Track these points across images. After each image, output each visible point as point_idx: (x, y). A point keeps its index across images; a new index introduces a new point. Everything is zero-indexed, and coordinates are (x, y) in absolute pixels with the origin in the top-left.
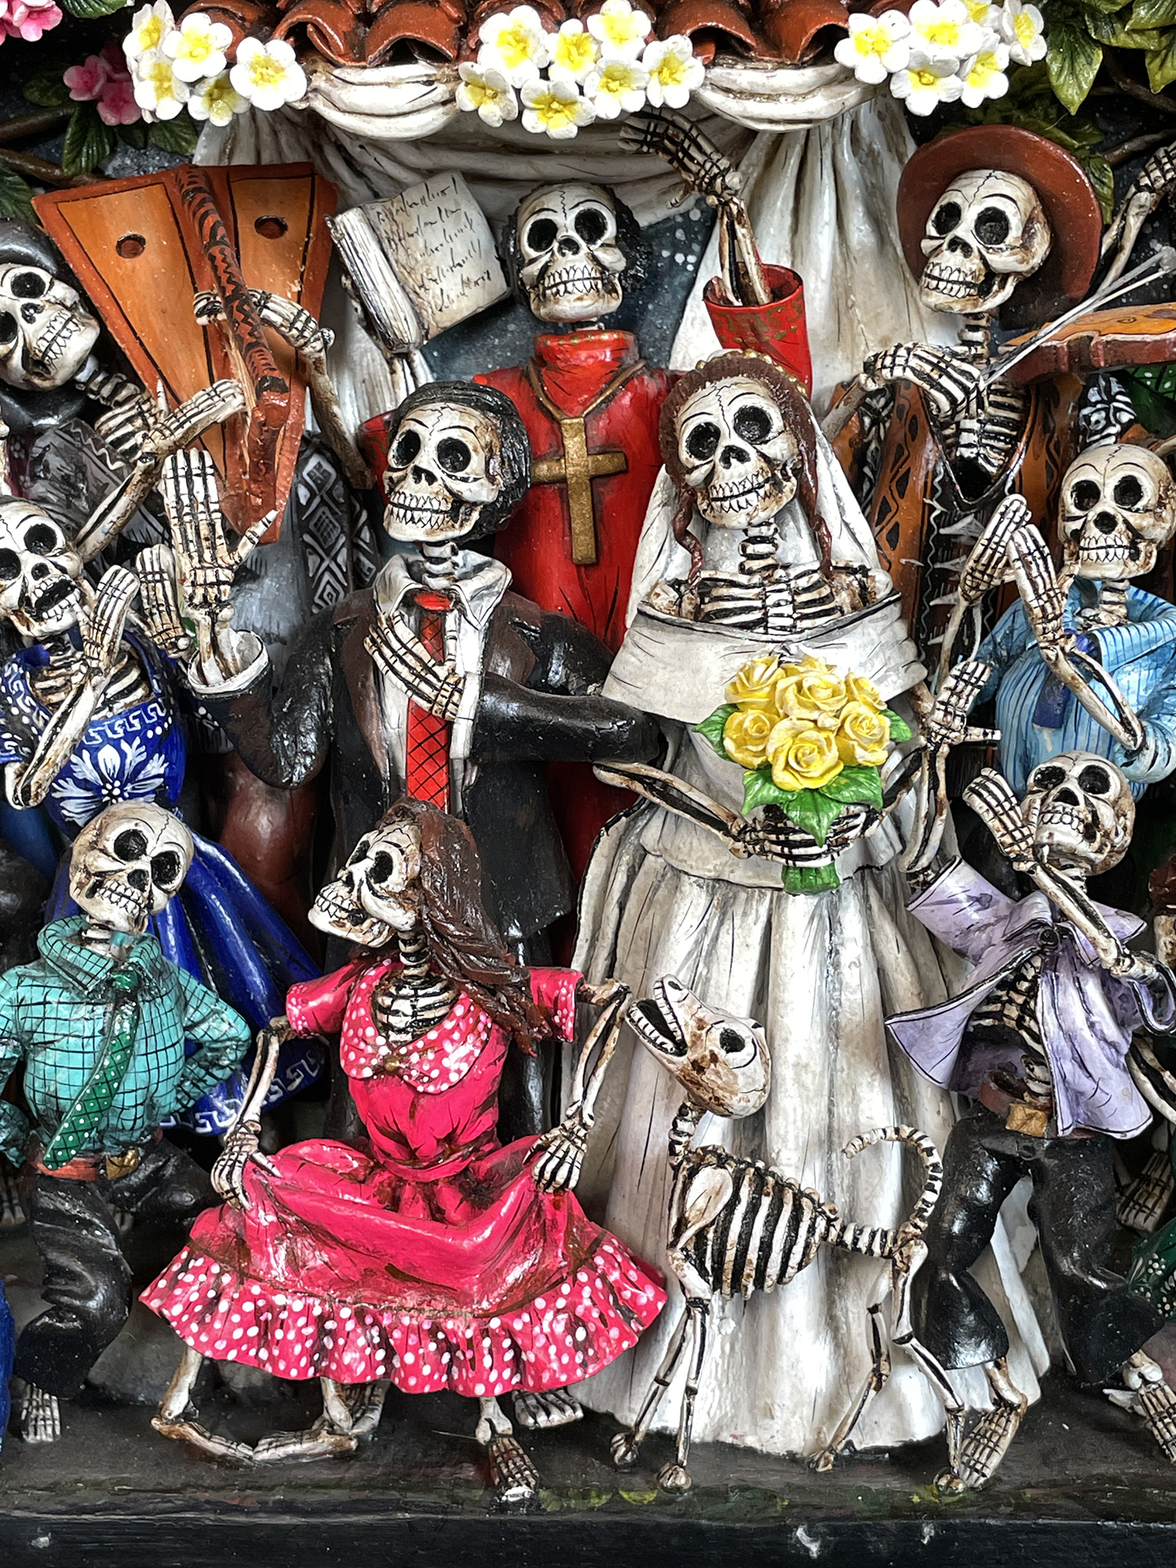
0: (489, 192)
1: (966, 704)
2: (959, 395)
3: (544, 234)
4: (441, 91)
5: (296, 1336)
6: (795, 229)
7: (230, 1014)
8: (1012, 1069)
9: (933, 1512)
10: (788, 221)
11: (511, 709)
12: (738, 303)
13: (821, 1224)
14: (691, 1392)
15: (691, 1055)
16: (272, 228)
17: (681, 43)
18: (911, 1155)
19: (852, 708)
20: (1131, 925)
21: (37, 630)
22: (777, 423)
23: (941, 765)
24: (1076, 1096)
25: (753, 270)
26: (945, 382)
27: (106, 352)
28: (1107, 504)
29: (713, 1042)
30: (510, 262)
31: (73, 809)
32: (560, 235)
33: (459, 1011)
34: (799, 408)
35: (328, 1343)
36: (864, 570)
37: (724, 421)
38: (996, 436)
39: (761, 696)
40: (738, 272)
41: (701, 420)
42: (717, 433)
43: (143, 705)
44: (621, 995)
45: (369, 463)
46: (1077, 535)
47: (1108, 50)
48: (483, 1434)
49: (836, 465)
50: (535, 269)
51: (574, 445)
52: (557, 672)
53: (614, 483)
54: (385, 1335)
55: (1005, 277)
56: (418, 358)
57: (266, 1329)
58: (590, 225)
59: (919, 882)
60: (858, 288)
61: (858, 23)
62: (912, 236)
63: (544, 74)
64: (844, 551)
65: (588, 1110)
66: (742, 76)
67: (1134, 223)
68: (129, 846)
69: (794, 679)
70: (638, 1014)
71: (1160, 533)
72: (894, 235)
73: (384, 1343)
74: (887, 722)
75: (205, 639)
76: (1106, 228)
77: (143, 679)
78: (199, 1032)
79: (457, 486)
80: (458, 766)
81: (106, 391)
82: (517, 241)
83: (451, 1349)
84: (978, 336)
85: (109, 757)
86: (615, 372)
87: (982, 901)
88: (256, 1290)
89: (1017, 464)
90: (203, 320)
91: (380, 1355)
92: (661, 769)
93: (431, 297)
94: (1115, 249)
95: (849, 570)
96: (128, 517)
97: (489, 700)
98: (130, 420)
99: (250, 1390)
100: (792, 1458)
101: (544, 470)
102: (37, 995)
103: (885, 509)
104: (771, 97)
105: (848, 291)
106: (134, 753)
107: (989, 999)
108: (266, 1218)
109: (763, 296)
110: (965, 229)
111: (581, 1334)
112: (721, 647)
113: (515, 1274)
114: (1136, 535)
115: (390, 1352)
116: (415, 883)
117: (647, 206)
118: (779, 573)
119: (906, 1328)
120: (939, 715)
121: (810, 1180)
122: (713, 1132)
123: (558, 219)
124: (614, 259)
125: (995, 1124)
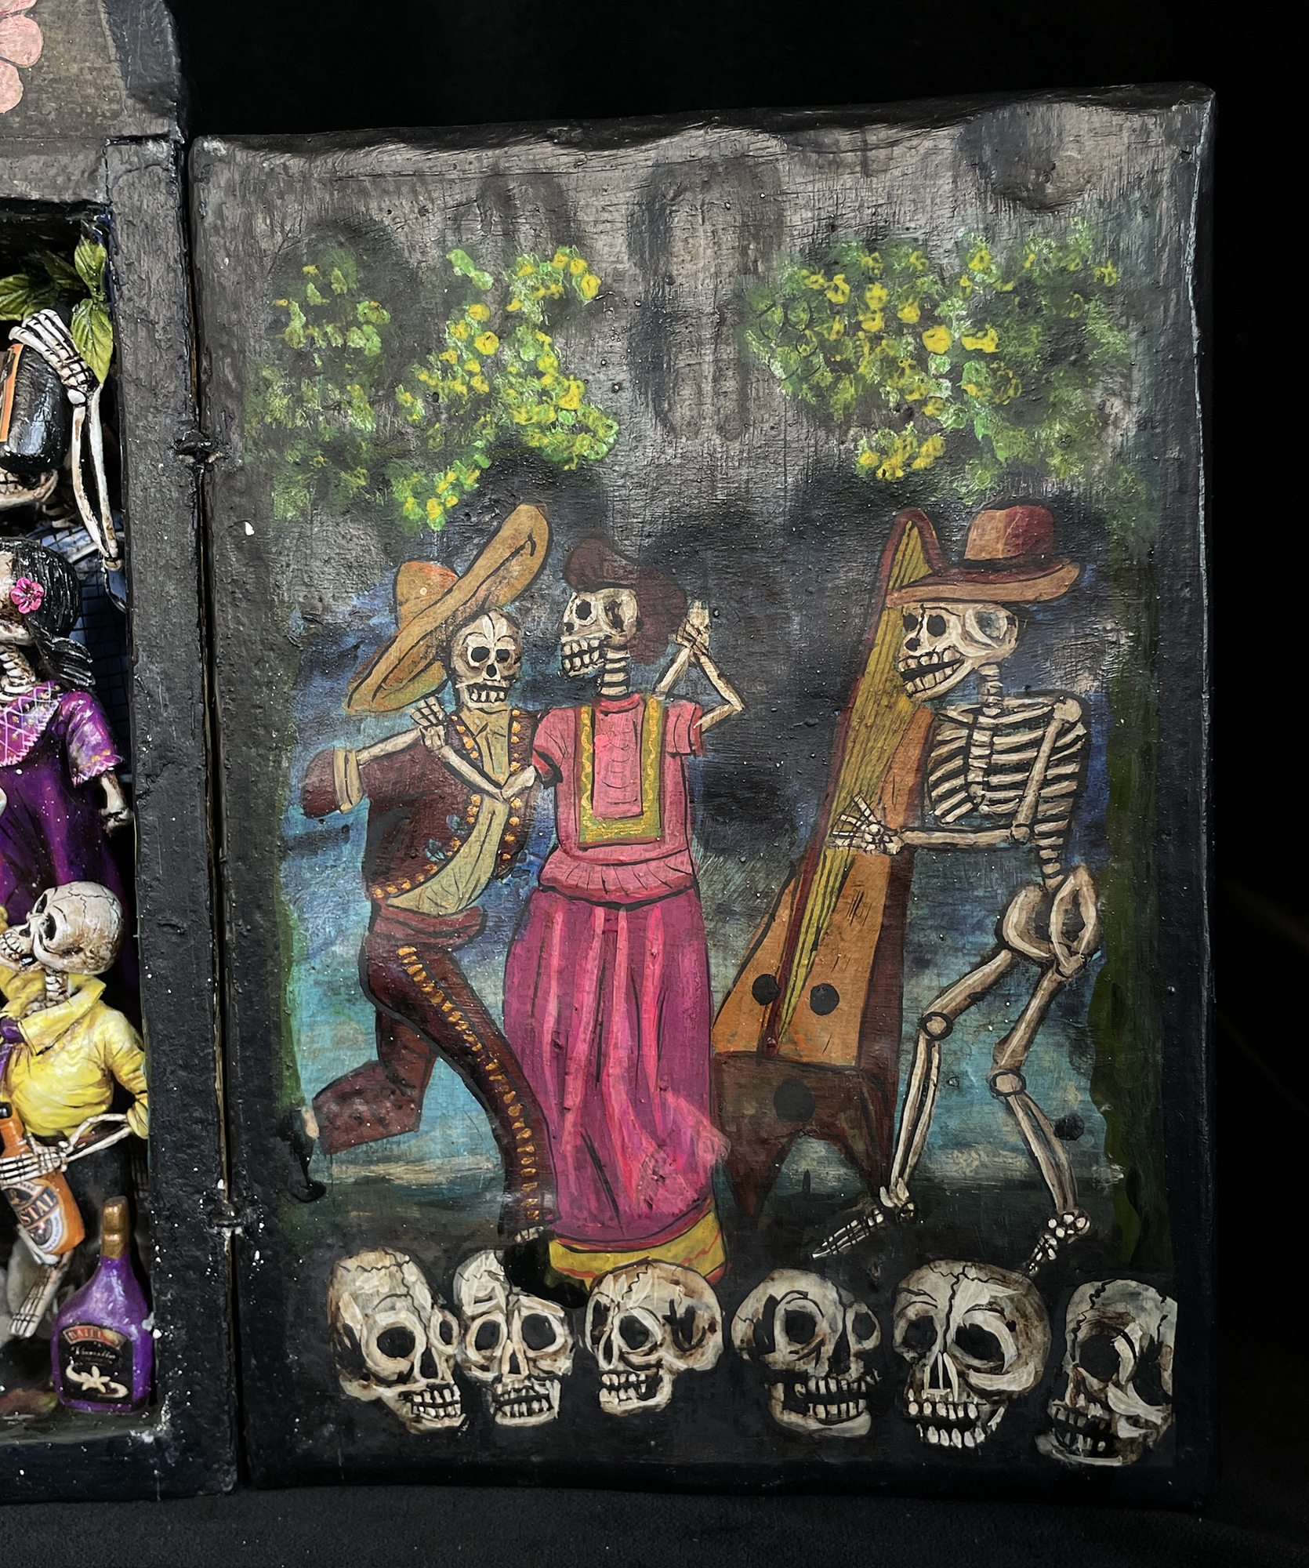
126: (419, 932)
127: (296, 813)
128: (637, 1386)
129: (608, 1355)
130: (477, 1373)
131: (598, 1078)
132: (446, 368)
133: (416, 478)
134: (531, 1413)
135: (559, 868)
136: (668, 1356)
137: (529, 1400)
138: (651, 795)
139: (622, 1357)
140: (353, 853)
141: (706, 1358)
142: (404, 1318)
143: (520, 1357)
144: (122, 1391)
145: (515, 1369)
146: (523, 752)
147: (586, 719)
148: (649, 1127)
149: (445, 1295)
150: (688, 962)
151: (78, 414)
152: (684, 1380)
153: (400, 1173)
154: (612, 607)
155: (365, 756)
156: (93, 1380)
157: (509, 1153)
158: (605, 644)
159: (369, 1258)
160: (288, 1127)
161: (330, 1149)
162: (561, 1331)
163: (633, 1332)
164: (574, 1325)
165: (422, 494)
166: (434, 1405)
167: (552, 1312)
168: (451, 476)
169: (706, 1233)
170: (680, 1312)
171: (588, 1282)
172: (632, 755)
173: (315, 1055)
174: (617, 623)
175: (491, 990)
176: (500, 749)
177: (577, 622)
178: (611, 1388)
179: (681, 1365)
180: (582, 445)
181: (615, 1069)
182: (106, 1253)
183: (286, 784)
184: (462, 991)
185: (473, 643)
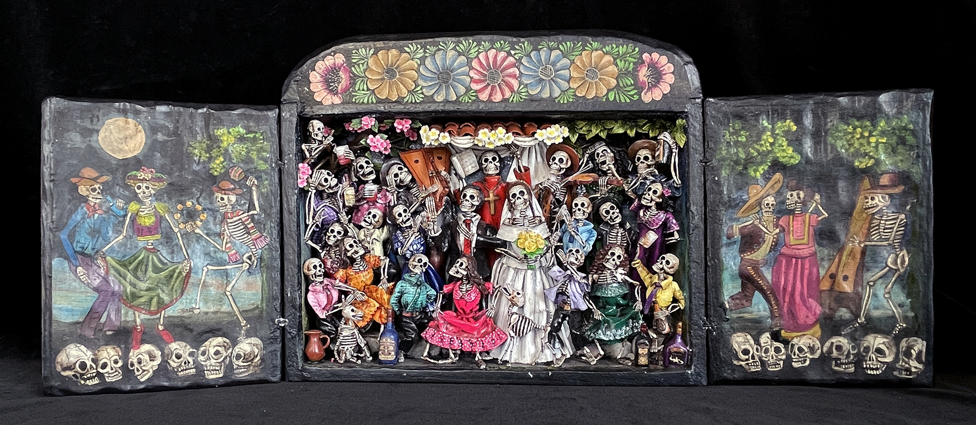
0: (475, 151)
3: (486, 160)
4: (472, 141)
5: (446, 341)
6: (528, 159)
7: (433, 290)
8: (565, 300)
9: (551, 371)
10: (527, 157)
11: (482, 239)
12: (519, 171)
13: (533, 324)
14: (511, 351)
15: (512, 296)
16: (440, 158)
17: (510, 134)
18: (548, 312)
19: (538, 239)
20: (584, 275)
21: (404, 226)
22: (526, 193)
24: (574, 303)
25: (522, 167)
27: (413, 180)
28: (579, 207)
29: (515, 294)
30: (480, 164)
31: (408, 256)
32: (489, 161)
33: (474, 288)
35: (452, 342)
37: (517, 193)
39: (524, 237)
40: (519, 167)
41: (513, 192)
42: (516, 195)
43: (420, 237)
44: (500, 287)
45: (456, 198)
46: (575, 211)
47: (579, 134)
48: (477, 359)
50: (485, 166)
51: (491, 195)
52: (488, 234)
53: (498, 201)
54: (461, 341)
55: (563, 169)
56: (464, 180)
57: (442, 340)
58: (494, 159)
59: (549, 268)
60: (539, 167)
61: (538, 131)
62: (548, 161)
63: (489, 139)
64: (537, 213)
65: (495, 305)
66: (520, 138)
67: (586, 159)
68: (420, 261)
70: (503, 289)
71: (588, 211)
72: (545, 159)
73: (461, 343)
75: (432, 228)
76: (580, 159)
77: (420, 234)
78: (428, 293)
79: (473, 203)
80: (472, 249)
81: (411, 185)
82: (482, 160)
83: (472, 344)
85: (415, 247)
86: (498, 183)
87: (560, 272)
88: (441, 333)
89: (566, 199)
90: (431, 175)
91: (460, 345)
92: (506, 248)
93: (466, 169)
94: (583, 163)
95: (538, 217)
96: (418, 207)
97: (479, 238)
98: (417, 190)
99: (434, 356)
100: (528, 363)
101: (486, 199)
102: (405, 285)
103: (544, 206)
104: (525, 142)
105: (538, 169)
106: (419, 246)
107: (560, 287)
108: (442, 322)
109: (523, 171)
110: (557, 161)
111: (493, 342)
112: (517, 229)
113: (482, 332)
114: (584, 212)
115: (462, 344)
116: (467, 267)
118: (526, 217)
119: (547, 341)
120: (553, 240)
121: (532, 318)
122: (515, 309)
123: (489, 158)
124: (498, 164)
125: (562, 309)
126: (752, 264)
127: (725, 238)
128: (801, 361)
129: (794, 355)
130: (764, 359)
131: (793, 295)
132: (761, 145)
133: (754, 167)
134: (776, 367)
135: (784, 250)
136: (808, 355)
137: (775, 365)
138: (806, 234)
139: (798, 355)
140: (736, 247)
141: (816, 356)
142: (748, 347)
143: (774, 356)
144: (682, 363)
145: (772, 358)
146: (776, 226)
147: (791, 218)
148: (805, 305)
149: (757, 342)
150: (815, 270)
151: (674, 154)
152: (811, 360)
153: (747, 316)
154: (798, 194)
155: (740, 226)
156: (676, 360)
157: (771, 311)
158: (796, 202)
159: (739, 334)
160: (722, 306)
161: (731, 310)
162: (783, 350)
163: (800, 350)
164: (786, 348)
165: (756, 171)
166: (754, 366)
167: (781, 346)
168: (762, 167)
169: (817, 329)
170: (811, 346)
171: (790, 339)
172: (803, 226)
173: (728, 290)
174: (799, 198)
175: (768, 275)
176: (771, 225)
177: (790, 198)
178: (796, 362)
179: (811, 357)
180: (792, 161)
181: (797, 293)
182: (678, 332)
183: (723, 232)
184: (763, 278)
185: (766, 202)
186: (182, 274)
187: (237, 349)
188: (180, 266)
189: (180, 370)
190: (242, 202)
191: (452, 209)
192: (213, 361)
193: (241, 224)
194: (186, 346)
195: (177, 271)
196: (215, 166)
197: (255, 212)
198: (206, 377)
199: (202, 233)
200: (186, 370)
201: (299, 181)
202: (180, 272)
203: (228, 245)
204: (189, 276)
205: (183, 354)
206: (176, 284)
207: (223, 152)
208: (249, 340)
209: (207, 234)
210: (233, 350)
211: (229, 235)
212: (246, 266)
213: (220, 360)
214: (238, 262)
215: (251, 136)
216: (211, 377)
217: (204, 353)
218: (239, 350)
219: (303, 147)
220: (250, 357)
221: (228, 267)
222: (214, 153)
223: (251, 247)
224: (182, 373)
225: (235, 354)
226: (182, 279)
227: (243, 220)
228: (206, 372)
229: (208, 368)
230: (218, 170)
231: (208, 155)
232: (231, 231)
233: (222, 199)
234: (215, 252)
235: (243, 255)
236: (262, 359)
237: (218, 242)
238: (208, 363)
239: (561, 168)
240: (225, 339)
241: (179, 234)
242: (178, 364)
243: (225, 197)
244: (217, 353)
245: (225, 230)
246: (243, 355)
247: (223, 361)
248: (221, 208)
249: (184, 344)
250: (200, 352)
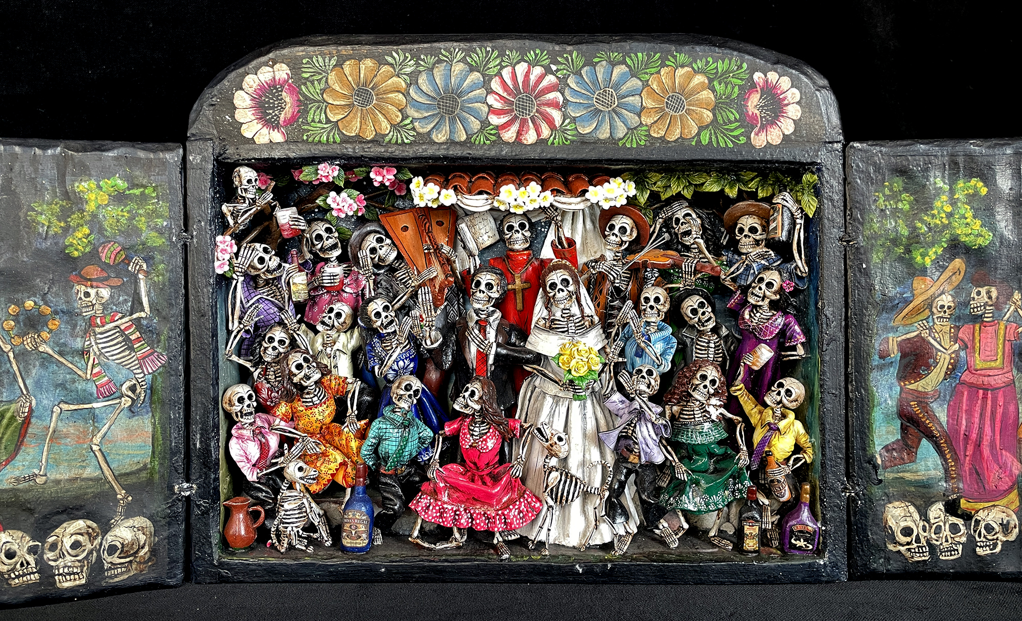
0: (495, 216)
1: (618, 352)
2: (616, 276)
3: (511, 228)
4: (490, 201)
5: (449, 515)
6: (572, 224)
7: (429, 430)
8: (630, 445)
9: (611, 561)
10: (571, 221)
11: (504, 352)
12: (560, 247)
13: (582, 486)
14: (549, 530)
15: (550, 442)
16: (440, 224)
17: (548, 192)
18: (604, 467)
19: (591, 356)
20: (659, 409)
21: (385, 331)
22: (571, 282)
23: (612, 367)
24: (646, 453)
25: (563, 239)
26: (612, 272)
27: (399, 257)
28: (652, 303)
29: (555, 439)
30: (501, 232)
31: (390, 377)
32: (515, 229)
33: (491, 431)
34: (576, 277)
35: (457, 517)
36: (592, 316)
37: (558, 282)
38: (624, 281)
39: (568, 352)
40: (559, 239)
41: (552, 281)
42: (556, 284)
43: (409, 350)
44: (531, 426)
46: (645, 310)
47: (651, 190)
48: (495, 542)
49: (585, 289)
50: (508, 236)
51: (518, 281)
52: (513, 339)
53: (527, 291)
54: (472, 515)
55: (626, 242)
56: (477, 257)
57: (442, 513)
58: (522, 226)
59: (607, 397)
60: (588, 238)
61: (592, 189)
62: (603, 231)
63: (516, 200)
64: (587, 311)
65: (523, 457)
66: (562, 199)
67: (658, 226)
68: (408, 388)
69: (576, 348)
70: (536, 431)
71: (665, 310)
72: (598, 225)
73: (471, 517)
74: (599, 359)
75: (428, 334)
76: (651, 226)
77: (409, 342)
78: (421, 435)
79: (490, 294)
80: (489, 367)
81: (397, 265)
82: (503, 228)
83: (489, 519)
84: (619, 254)
85: (401, 364)
86: (528, 261)
87: (623, 402)
88: (439, 503)
89: (630, 288)
90: (426, 251)
91: (470, 520)
92: (539, 365)
93: (480, 240)
94: (653, 233)
95: (588, 316)
96: (406, 302)
97: (499, 350)
98: (405, 274)
100: (574, 547)
101: (510, 287)
102: (384, 426)
103: (596, 298)
104: (569, 204)
105: (586, 239)
106: (407, 362)
107: (625, 428)
108: (442, 485)
109: (566, 246)
110: (616, 231)
111: (521, 515)
112: (556, 337)
113: (505, 499)
114: (659, 311)
115: (473, 520)
116: (481, 398)
117: (534, 217)
118: (571, 318)
119: (604, 513)
120: (611, 355)
121: (579, 474)
123: (514, 224)
124: (528, 234)
125: (626, 460)
126: (917, 397)
127: (877, 357)
128: (989, 546)
129: (980, 536)
130: (935, 542)
131: (979, 446)
132: (933, 216)
133: (921, 250)
134: (951, 555)
135: (967, 377)
136: (1000, 536)
137: (951, 551)
138: (1000, 354)
139: (985, 537)
140: (894, 371)
141: (1012, 537)
142: (910, 524)
143: (949, 537)
144: (811, 547)
145: (947, 541)
146: (955, 339)
147: (977, 327)
148: (997, 461)
149: (924, 516)
150: (1012, 408)
152: (1005, 543)
153: (908, 476)
154: (988, 292)
155: (899, 339)
156: (801, 543)
157: (946, 470)
158: (986, 304)
159: (897, 504)
160: (871, 461)
161: (885, 468)
162: (963, 528)
163: (989, 528)
164: (968, 527)
165: (923, 256)
166: (919, 553)
167: (960, 522)
168: (934, 250)
169: (1014, 495)
170: (1005, 522)
171: (973, 512)
172: (994, 341)
173: (880, 437)
174: (990, 298)
176: (947, 337)
177: (976, 297)
178: (980, 547)
179: (1005, 539)
180: (980, 241)
181: (986, 443)
182: (804, 500)
183: (873, 348)
184: (934, 418)
185: (940, 303)
186: (16, 421)
187: (109, 538)
188: (13, 407)
189: (12, 575)
190: (121, 298)
191: (459, 300)
192: (68, 558)
193: (118, 334)
194: (22, 537)
195: (8, 415)
196: (75, 242)
197: (143, 315)
198: (58, 585)
199: (51, 352)
200: (24, 575)
201: (217, 264)
202: (13, 418)
203: (96, 370)
204: (29, 423)
205: (18, 551)
206: (6, 437)
207: (88, 218)
208: (130, 522)
209: (61, 354)
210: (102, 539)
211: (98, 353)
212: (126, 402)
213: (79, 558)
214: (112, 397)
215: (137, 192)
216: (66, 585)
217: (53, 547)
218: (114, 538)
219: (224, 208)
220: (132, 548)
221: (95, 405)
222: (74, 219)
223: (135, 371)
224: (17, 581)
225: (106, 545)
226: (16, 427)
227: (122, 328)
228: (56, 578)
229: (61, 571)
230: (80, 247)
231: (62, 224)
232: (100, 346)
233: (87, 294)
234: (74, 381)
235: (122, 385)
236: (153, 551)
237: (79, 365)
238: (61, 562)
239: (622, 241)
240: (89, 523)
241: (11, 355)
242: (10, 567)
243: (92, 292)
244: (76, 545)
245: (90, 346)
246: (120, 546)
247: (86, 558)
248: (84, 310)
249: (20, 534)
250: (47, 546)
